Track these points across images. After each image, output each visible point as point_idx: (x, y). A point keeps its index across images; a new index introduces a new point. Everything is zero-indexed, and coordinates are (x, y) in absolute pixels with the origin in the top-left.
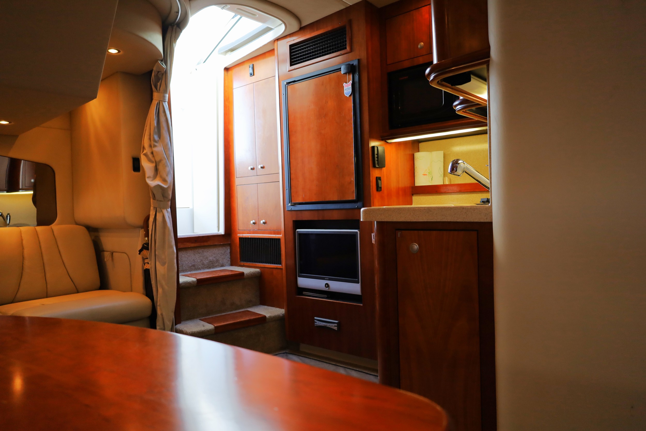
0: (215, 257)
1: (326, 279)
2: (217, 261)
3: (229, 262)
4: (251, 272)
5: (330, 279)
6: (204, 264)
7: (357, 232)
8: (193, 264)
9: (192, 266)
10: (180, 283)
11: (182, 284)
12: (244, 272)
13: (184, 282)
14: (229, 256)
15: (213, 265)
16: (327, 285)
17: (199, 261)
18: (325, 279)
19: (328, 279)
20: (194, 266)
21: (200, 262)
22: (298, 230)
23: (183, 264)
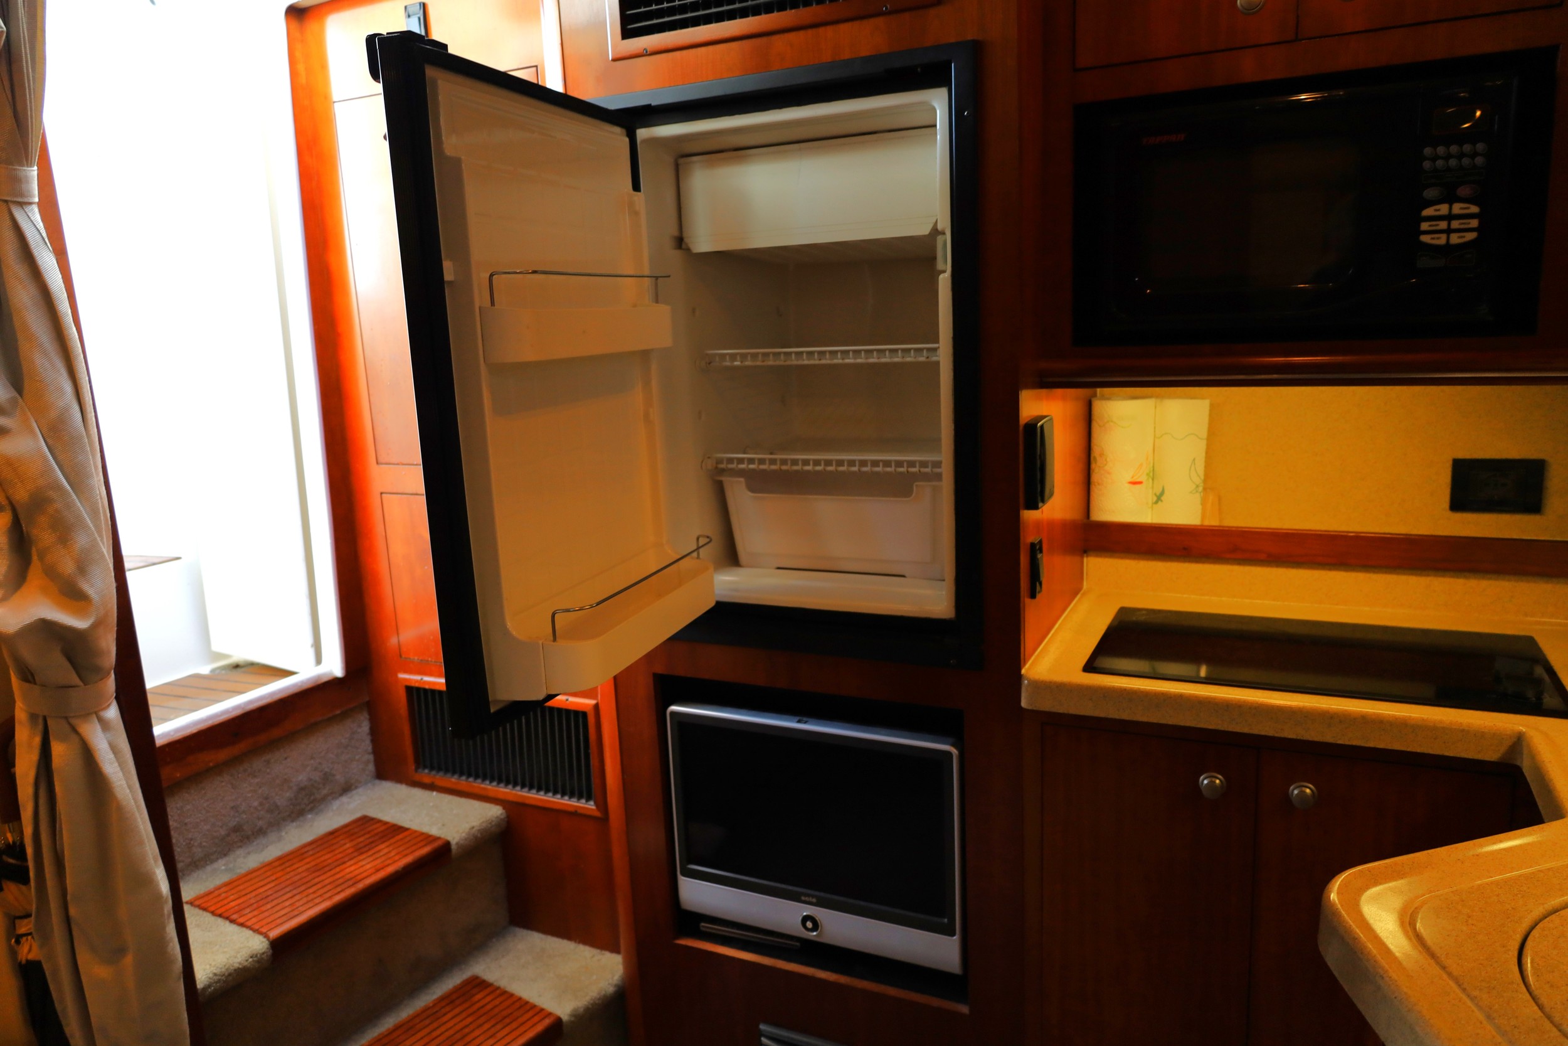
0: (316, 769)
1: (807, 899)
2: (327, 778)
3: (371, 767)
4: (473, 828)
5: (821, 903)
6: (277, 806)
7: (949, 754)
8: (232, 824)
9: (228, 835)
10: (200, 985)
11: (204, 989)
12: (449, 838)
13: (215, 974)
14: (367, 745)
15: (312, 798)
16: (809, 925)
17: (256, 804)
18: (803, 898)
19: (814, 900)
20: (237, 829)
21: (261, 804)
22: (674, 708)
23: (191, 839)
